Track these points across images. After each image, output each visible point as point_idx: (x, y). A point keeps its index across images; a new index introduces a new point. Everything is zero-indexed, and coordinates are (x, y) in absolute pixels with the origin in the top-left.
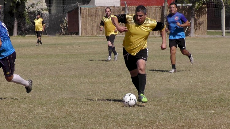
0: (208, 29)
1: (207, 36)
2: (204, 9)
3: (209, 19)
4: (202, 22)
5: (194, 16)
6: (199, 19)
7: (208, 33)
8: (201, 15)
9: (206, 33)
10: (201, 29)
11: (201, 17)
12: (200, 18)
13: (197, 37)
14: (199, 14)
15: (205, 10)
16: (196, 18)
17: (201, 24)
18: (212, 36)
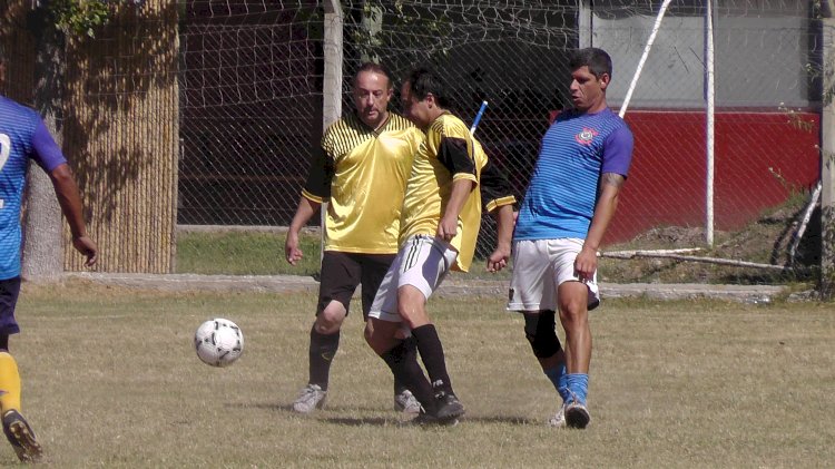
0: (186, 216)
1: (176, 278)
2: (157, 36)
3: (193, 127)
4: (138, 154)
5: (67, 95)
6: (104, 127)
7: (189, 255)
8: (130, 88)
9: (165, 254)
10: (127, 215)
11: (127, 107)
12: (120, 113)
13: (87, 285)
14: (112, 80)
15: (167, 47)
16: (84, 113)
17: (123, 169)
18: (220, 282)
